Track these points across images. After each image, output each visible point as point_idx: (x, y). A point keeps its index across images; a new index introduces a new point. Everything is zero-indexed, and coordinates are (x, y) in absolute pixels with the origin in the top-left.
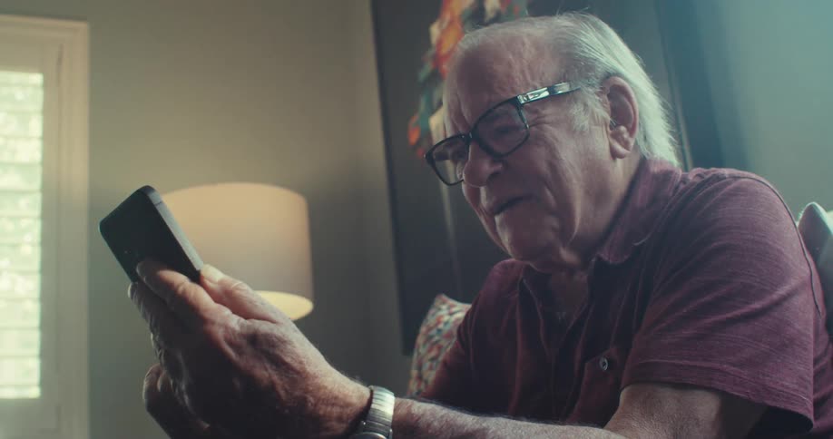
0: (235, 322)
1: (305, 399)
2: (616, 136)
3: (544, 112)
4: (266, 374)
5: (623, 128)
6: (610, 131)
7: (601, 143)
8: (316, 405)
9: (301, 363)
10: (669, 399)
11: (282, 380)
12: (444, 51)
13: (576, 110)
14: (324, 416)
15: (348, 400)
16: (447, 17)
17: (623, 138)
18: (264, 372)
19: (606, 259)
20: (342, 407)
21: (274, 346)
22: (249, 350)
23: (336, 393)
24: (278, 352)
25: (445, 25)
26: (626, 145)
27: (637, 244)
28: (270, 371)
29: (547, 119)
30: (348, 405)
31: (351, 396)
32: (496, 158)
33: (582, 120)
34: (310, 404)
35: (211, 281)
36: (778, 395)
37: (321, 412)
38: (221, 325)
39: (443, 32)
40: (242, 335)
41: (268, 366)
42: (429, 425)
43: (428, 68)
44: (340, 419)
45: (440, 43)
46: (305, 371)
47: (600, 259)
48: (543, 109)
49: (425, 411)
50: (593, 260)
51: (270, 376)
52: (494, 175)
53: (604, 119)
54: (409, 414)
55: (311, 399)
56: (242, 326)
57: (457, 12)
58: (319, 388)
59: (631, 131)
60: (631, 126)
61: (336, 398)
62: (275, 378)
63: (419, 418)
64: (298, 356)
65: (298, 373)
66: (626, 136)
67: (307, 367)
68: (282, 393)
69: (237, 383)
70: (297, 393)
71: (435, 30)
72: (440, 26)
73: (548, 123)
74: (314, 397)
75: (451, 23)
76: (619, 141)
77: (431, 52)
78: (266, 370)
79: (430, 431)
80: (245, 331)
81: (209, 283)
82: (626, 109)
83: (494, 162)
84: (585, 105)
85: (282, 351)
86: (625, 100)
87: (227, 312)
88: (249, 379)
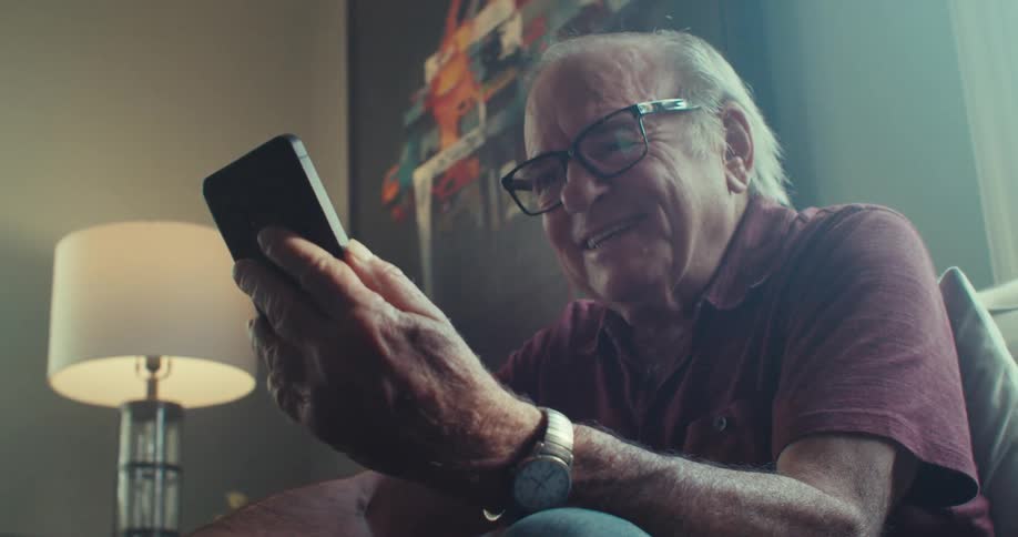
0: (392, 312)
1: (470, 415)
2: (732, 167)
3: (659, 129)
4: (425, 380)
5: (740, 160)
6: (726, 162)
7: (717, 173)
8: (481, 424)
9: (466, 370)
10: (845, 451)
11: (443, 388)
12: (443, 89)
13: (694, 130)
14: (491, 437)
15: (520, 420)
16: (450, 50)
17: (739, 171)
18: (423, 378)
19: (714, 303)
20: (513, 428)
21: (435, 346)
22: (406, 346)
23: (506, 410)
24: (439, 354)
25: (444, 61)
26: (743, 179)
27: (753, 286)
28: (430, 376)
29: (663, 136)
30: (520, 426)
31: (523, 416)
32: (600, 179)
33: (700, 144)
34: (475, 423)
35: (358, 258)
36: (947, 455)
37: (488, 432)
38: (377, 312)
39: (443, 69)
40: (399, 328)
41: (428, 370)
42: (611, 459)
43: (418, 110)
44: (509, 443)
45: (436, 81)
46: (471, 379)
47: (706, 302)
48: (659, 125)
49: (605, 441)
50: (699, 305)
51: (429, 383)
52: (600, 198)
53: (721, 146)
54: (589, 443)
55: (478, 417)
56: (400, 317)
57: (463, 46)
58: (488, 403)
59: (748, 164)
60: (747, 159)
61: (507, 416)
62: (435, 384)
63: (600, 450)
64: (463, 362)
65: (464, 382)
66: (742, 168)
67: (473, 375)
68: (443, 405)
69: (389, 388)
70: (461, 407)
71: (431, 66)
72: (439, 61)
73: (665, 141)
74: (481, 414)
75: (455, 57)
76: (735, 174)
77: (423, 92)
78: (425, 375)
79: (613, 465)
80: (403, 324)
81: (356, 261)
82: (743, 138)
83: (598, 182)
84: (702, 128)
85: (446, 354)
86: (741, 128)
87: (380, 299)
88: (404, 384)
